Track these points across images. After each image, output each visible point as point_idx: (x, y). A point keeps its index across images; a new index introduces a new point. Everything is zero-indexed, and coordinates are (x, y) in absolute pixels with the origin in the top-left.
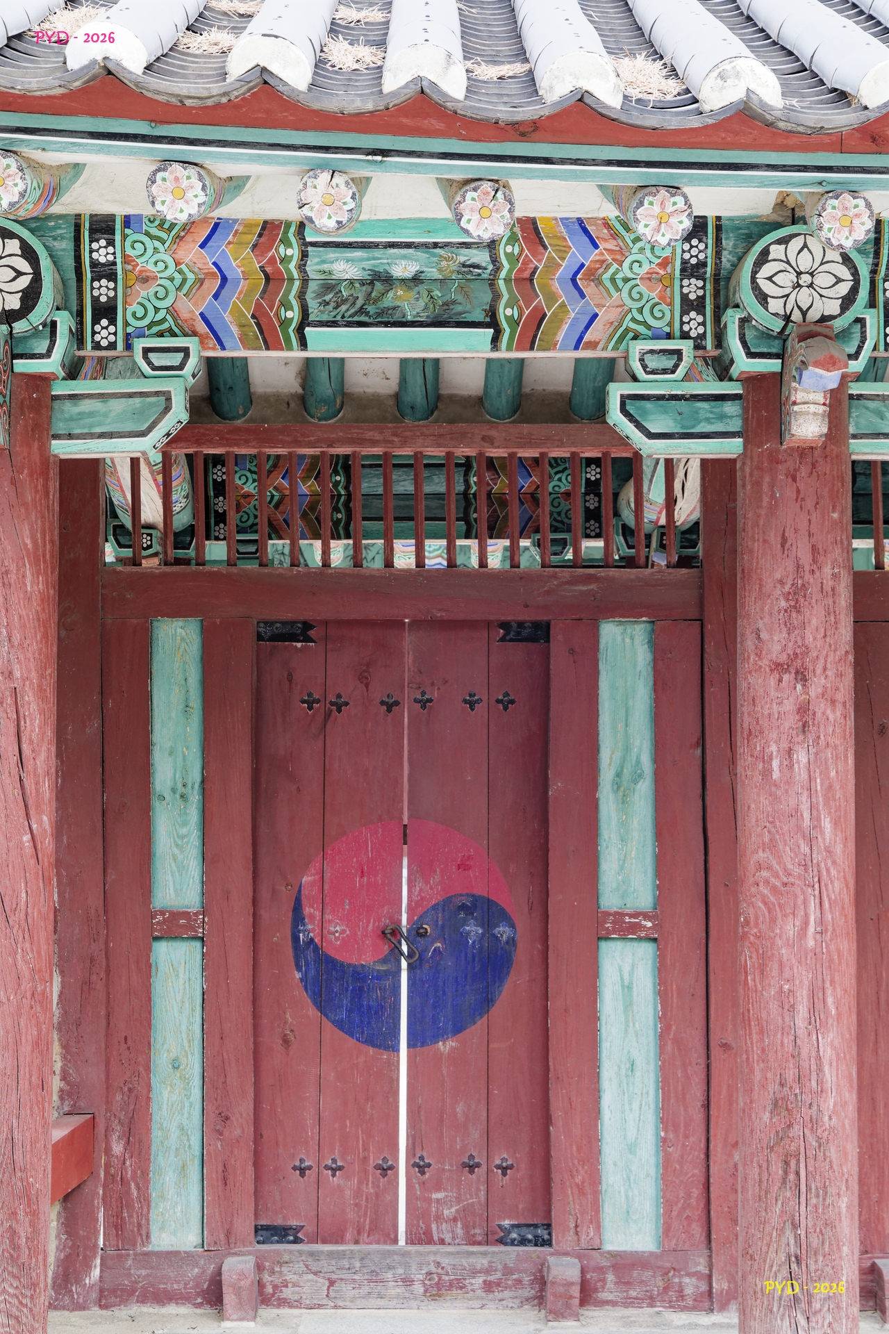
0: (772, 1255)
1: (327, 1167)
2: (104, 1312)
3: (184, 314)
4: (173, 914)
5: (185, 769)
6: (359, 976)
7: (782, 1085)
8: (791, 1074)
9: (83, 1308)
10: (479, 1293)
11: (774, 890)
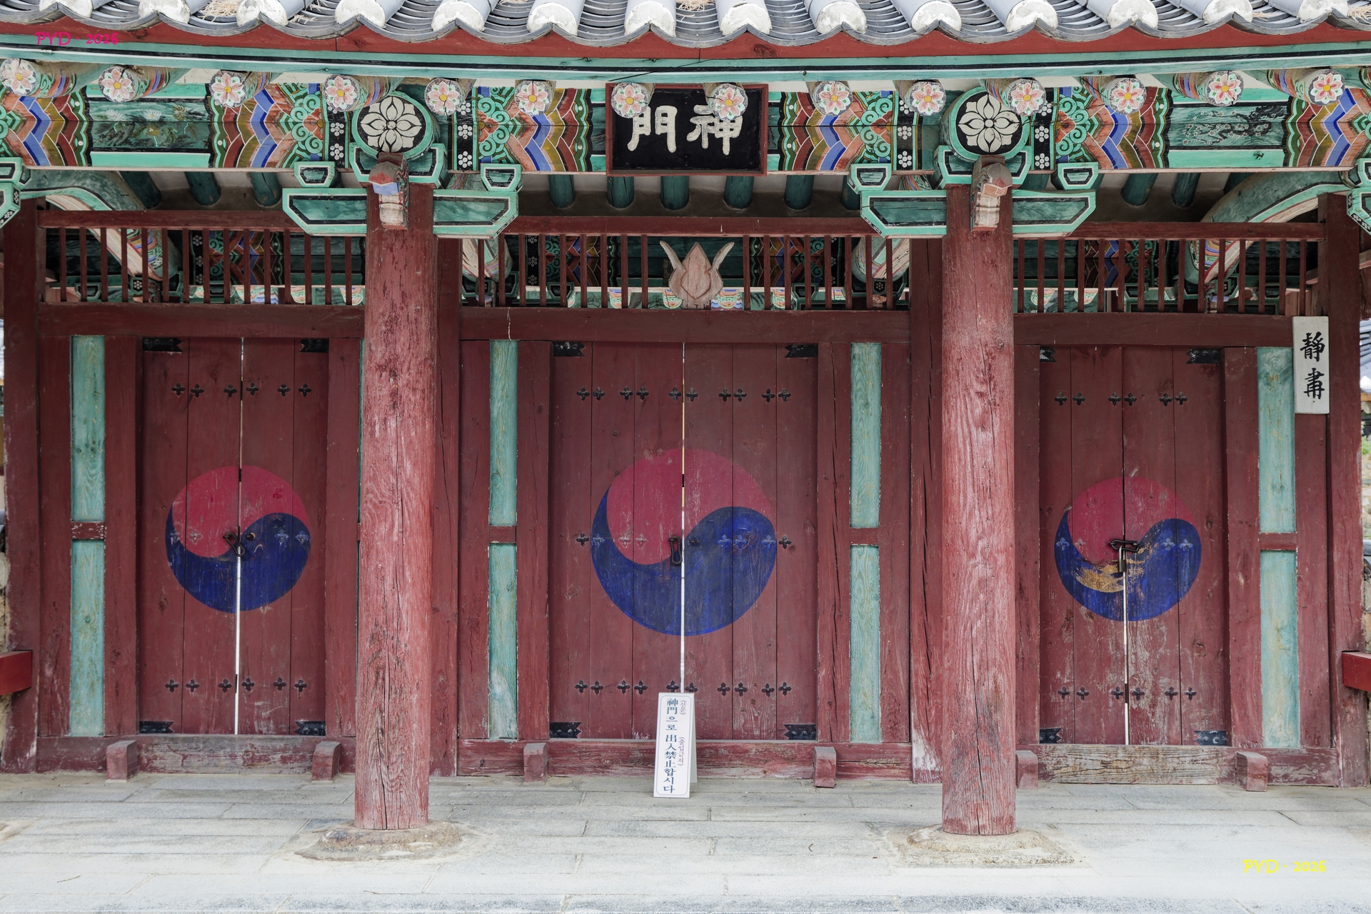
0: (368, 729)
1: (188, 686)
2: (39, 775)
3: (14, 143)
4: (84, 524)
5: (94, 432)
6: (209, 565)
7: (376, 625)
8: (381, 619)
9: (25, 771)
10: (278, 764)
11: (375, 505)
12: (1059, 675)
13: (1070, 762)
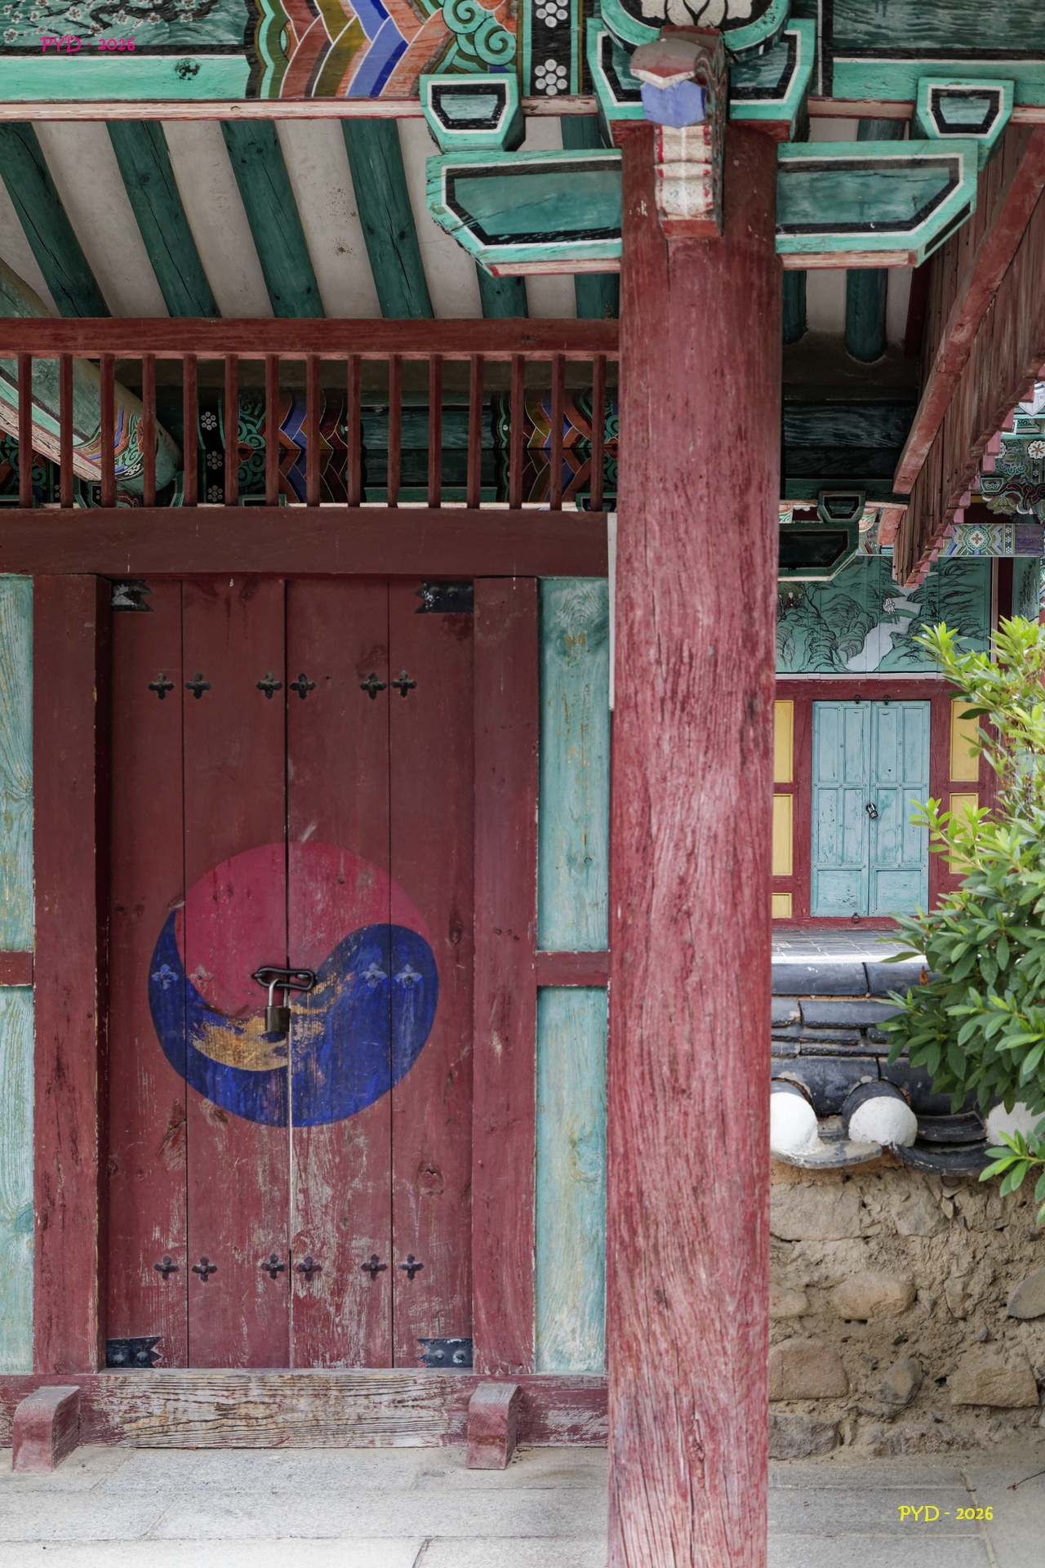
12: (157, 1234)
13: (156, 1405)
